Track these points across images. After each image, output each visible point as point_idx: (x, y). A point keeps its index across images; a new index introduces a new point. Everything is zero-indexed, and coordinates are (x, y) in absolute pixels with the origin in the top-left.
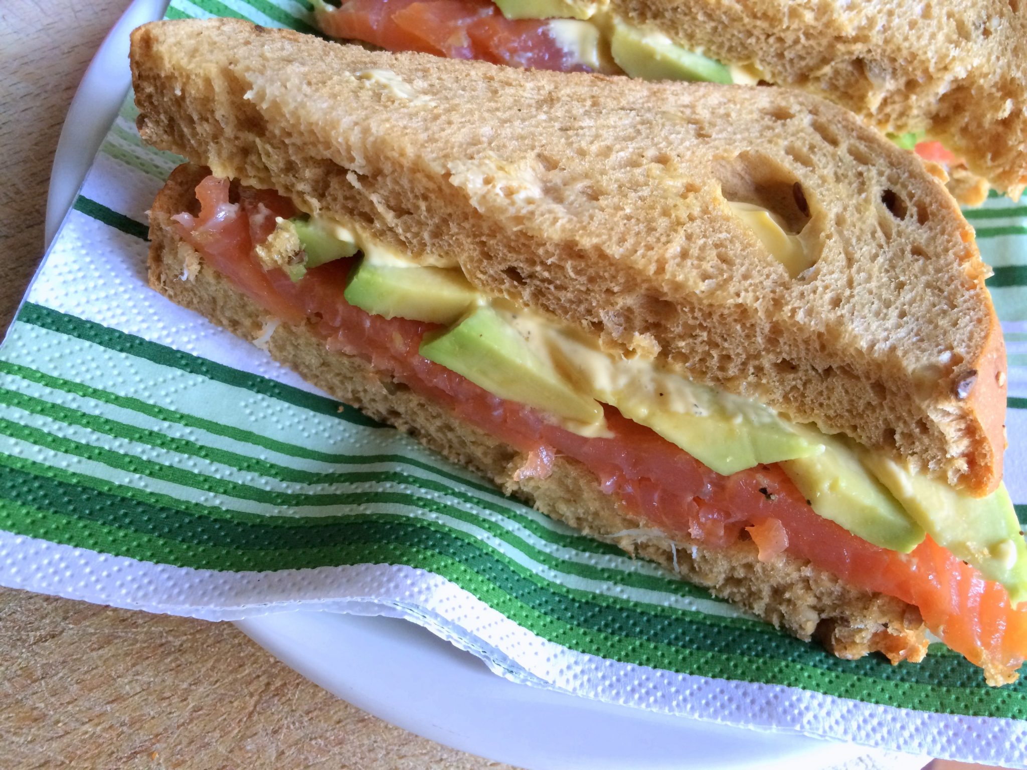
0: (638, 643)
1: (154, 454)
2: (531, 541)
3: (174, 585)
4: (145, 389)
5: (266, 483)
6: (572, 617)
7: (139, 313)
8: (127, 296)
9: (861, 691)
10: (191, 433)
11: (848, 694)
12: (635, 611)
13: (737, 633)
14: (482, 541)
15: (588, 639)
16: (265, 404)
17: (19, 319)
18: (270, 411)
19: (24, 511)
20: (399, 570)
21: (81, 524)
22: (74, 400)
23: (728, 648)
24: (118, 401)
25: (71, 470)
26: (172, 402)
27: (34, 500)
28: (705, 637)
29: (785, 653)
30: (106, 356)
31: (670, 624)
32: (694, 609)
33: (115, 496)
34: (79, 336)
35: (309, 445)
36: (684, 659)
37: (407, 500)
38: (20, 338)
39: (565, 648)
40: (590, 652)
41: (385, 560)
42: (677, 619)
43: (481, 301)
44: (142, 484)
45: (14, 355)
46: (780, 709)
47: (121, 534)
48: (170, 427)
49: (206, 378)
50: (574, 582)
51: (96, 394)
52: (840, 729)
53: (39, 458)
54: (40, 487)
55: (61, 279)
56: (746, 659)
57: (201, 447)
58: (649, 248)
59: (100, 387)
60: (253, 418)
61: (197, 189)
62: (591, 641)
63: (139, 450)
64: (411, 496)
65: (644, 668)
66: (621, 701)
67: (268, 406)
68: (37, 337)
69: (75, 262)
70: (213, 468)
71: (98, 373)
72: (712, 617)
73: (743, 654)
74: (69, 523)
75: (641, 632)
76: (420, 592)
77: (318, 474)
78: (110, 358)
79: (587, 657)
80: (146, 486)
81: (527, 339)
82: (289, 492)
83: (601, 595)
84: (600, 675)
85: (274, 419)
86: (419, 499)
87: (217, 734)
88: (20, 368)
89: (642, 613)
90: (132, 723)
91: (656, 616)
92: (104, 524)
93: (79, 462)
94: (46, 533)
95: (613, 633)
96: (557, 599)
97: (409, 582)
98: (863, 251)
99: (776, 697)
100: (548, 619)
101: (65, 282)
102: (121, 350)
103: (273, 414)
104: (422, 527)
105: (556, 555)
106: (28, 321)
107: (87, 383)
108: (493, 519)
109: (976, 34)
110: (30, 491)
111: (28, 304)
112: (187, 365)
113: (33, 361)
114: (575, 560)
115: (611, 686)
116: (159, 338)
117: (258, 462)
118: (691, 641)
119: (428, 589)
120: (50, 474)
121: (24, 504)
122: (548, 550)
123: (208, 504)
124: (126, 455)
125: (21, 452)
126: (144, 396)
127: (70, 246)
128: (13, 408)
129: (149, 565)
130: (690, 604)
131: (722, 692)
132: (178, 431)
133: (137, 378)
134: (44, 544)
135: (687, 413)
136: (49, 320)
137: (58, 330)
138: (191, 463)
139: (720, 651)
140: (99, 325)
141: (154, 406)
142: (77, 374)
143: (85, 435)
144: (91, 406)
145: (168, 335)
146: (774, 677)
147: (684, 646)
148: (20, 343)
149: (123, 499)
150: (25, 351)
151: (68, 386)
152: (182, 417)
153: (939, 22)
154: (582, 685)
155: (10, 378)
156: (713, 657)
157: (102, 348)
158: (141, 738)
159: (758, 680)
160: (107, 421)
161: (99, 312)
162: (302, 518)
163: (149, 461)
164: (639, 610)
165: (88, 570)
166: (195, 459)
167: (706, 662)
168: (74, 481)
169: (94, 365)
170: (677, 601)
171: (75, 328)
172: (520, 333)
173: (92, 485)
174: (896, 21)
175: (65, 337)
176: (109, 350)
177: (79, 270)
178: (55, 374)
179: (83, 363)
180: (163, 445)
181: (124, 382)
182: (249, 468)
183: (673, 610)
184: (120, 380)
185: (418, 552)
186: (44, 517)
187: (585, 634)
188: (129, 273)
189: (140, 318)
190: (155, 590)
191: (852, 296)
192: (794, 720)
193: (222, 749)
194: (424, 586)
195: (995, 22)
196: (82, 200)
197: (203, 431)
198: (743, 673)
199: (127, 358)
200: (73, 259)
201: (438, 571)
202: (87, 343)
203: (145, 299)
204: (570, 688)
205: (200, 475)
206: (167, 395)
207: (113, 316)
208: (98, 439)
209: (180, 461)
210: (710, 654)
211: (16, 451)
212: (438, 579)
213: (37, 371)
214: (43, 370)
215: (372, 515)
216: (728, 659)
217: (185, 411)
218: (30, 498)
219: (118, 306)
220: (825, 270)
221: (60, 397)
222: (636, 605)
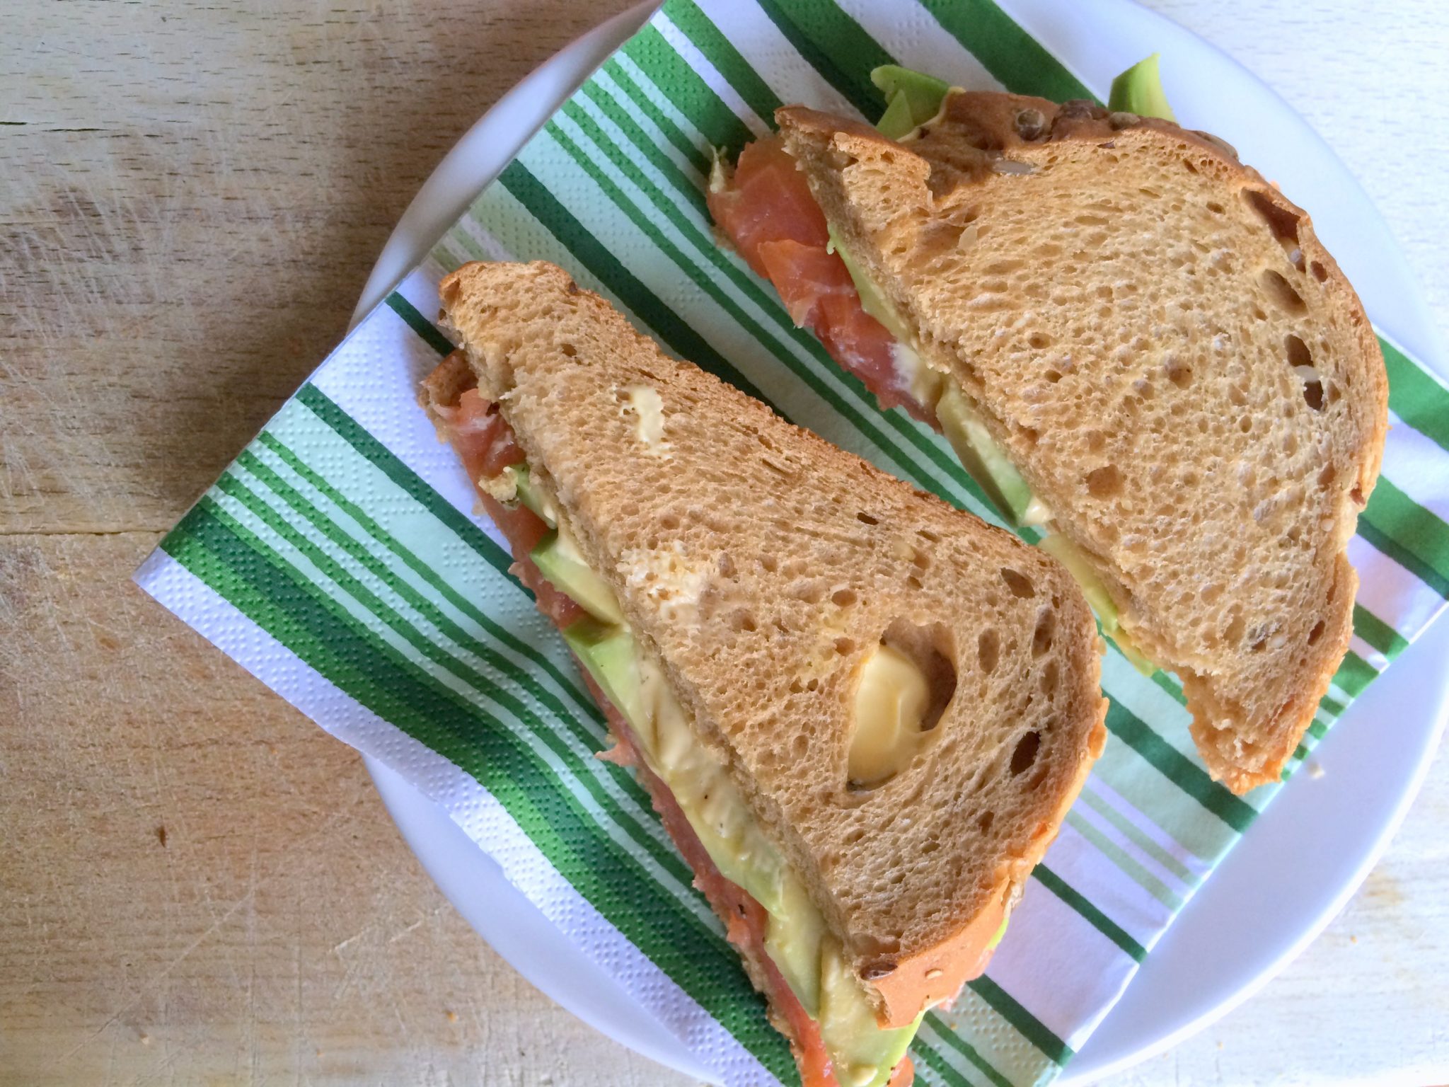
0: (630, 912)
1: (352, 565)
2: (604, 784)
3: (312, 692)
4: (371, 501)
5: (426, 628)
6: (595, 864)
7: (398, 426)
8: (395, 404)
9: (764, 1052)
10: (389, 557)
11: (753, 1049)
12: (647, 885)
13: (710, 951)
14: (556, 774)
15: (594, 887)
16: (463, 552)
17: (297, 397)
18: (464, 561)
19: (233, 578)
20: (465, 780)
21: (270, 607)
22: (310, 491)
23: (693, 959)
24: (344, 504)
25: (283, 555)
26: (387, 522)
27: (244, 571)
28: (685, 939)
29: (732, 990)
30: (353, 459)
31: (666, 912)
32: (694, 911)
33: (305, 592)
34: (339, 432)
35: (480, 606)
36: (655, 945)
37: (517, 708)
38: (291, 416)
39: (571, 886)
40: (588, 898)
41: (461, 764)
42: (674, 912)
43: (627, 629)
44: (330, 589)
45: (280, 431)
46: (690, 1028)
47: (295, 627)
48: (375, 545)
49: (426, 509)
50: (619, 835)
51: (330, 491)
52: (722, 1070)
53: (262, 536)
54: (253, 562)
55: (347, 370)
56: (699, 975)
57: (391, 574)
58: (739, 707)
59: (336, 487)
60: (446, 562)
61: (463, 395)
62: (596, 891)
63: (342, 557)
64: (524, 706)
65: (620, 934)
66: (583, 949)
67: (464, 556)
68: (306, 419)
69: (366, 355)
70: (391, 597)
71: (340, 473)
72: (704, 926)
73: (700, 970)
74: (261, 602)
75: (639, 905)
76: (468, 807)
77: (471, 639)
78: (356, 462)
79: (583, 901)
80: (332, 592)
81: (643, 682)
82: (440, 645)
83: (632, 857)
84: (583, 920)
85: (464, 570)
86: (529, 713)
87: (324, 761)
88: (280, 447)
89: (652, 891)
90: (270, 719)
91: (661, 899)
92: (286, 613)
93: (291, 550)
94: (242, 603)
95: (617, 893)
96: (593, 842)
97: (465, 794)
98: (937, 793)
99: (695, 1017)
100: (573, 857)
101: (348, 374)
102: (368, 457)
103: (465, 565)
104: (511, 745)
105: (620, 804)
106: (304, 402)
107: (327, 480)
108: (581, 755)
109: (1245, 642)
110: (244, 562)
111: (309, 385)
112: (415, 490)
113: (293, 443)
114: (634, 816)
115: (585, 933)
116: (405, 456)
117: (430, 606)
118: (672, 935)
119: (477, 806)
120: (265, 553)
121: (235, 572)
122: (615, 796)
123: (371, 629)
124: (329, 557)
125: (251, 525)
126: (366, 509)
127: (367, 338)
128: (260, 482)
129: (303, 664)
130: (695, 906)
131: (662, 987)
132: (379, 551)
133: (370, 489)
134: (235, 612)
135: (711, 827)
136: (321, 407)
137: (324, 419)
138: (376, 585)
139: (686, 957)
140: (360, 427)
141: (371, 520)
142: (322, 468)
143: (304, 526)
144: (322, 503)
145: (413, 456)
146: (707, 1002)
147: (663, 936)
148: (289, 421)
149: (310, 597)
150: (290, 430)
151: (310, 475)
152: (389, 539)
153: (1217, 612)
154: (563, 921)
155: (268, 452)
156: (677, 958)
157: (353, 450)
158: (271, 733)
159: (694, 997)
160: (328, 521)
161: (365, 413)
162: (433, 678)
163: (344, 570)
164: (651, 887)
165: (258, 649)
166: (382, 583)
167: (669, 958)
168: (281, 566)
169: (340, 464)
170: (686, 897)
171: (338, 423)
172: (640, 673)
173: (292, 576)
174: (1172, 586)
175: (328, 428)
176: (359, 454)
177: (367, 364)
178: (305, 461)
179: (332, 459)
180: (362, 559)
181: (357, 489)
182: (419, 608)
183: (677, 901)
184: (355, 485)
185: (491, 768)
186: (246, 589)
187: (595, 882)
188: (407, 382)
189: (397, 431)
190: (297, 690)
191: (875, 838)
192: (693, 1042)
193: (322, 774)
194: (475, 802)
195: (1279, 641)
196: (396, 296)
197: (400, 559)
198: (688, 984)
199: (369, 466)
200: (364, 352)
201: (496, 793)
202: (343, 441)
203: (410, 412)
204: (552, 919)
205: (377, 598)
206: (386, 514)
207: (375, 422)
208: (314, 535)
209: (368, 581)
210: (676, 954)
211: (247, 523)
212: (492, 799)
213: (292, 453)
214: (297, 455)
215: (482, 710)
216: (686, 967)
217: (394, 535)
218: (242, 568)
219: (384, 413)
220: (877, 800)
221: (300, 485)
222: (653, 881)
